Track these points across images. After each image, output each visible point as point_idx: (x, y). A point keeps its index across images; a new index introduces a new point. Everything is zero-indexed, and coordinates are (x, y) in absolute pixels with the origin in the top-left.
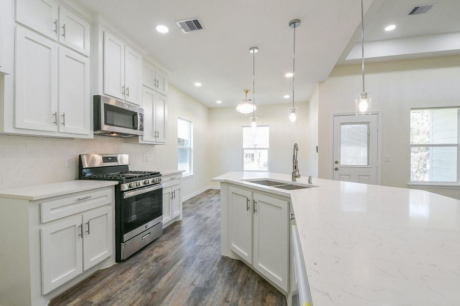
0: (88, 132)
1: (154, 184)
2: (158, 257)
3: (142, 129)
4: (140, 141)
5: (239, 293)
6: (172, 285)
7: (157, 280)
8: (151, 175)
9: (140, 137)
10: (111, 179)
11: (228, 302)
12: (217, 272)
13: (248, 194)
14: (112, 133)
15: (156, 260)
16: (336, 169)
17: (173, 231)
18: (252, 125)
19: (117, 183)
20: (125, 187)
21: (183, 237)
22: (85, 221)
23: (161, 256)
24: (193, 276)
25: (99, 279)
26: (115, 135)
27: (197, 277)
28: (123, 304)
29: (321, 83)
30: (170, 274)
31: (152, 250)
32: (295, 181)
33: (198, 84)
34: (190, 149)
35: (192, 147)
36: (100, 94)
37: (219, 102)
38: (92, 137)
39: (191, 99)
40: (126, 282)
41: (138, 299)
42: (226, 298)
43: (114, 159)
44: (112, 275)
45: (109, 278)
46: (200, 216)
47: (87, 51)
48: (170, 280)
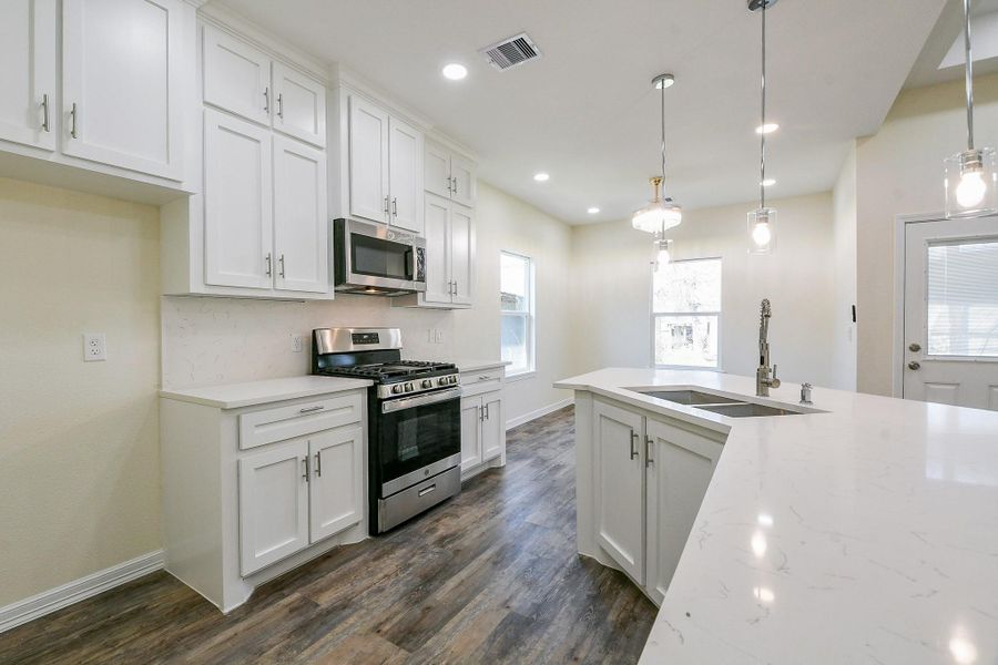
0: (324, 286)
1: (442, 387)
2: (445, 538)
3: (422, 279)
4: (421, 303)
5: (606, 646)
6: (463, 599)
7: (436, 583)
8: (438, 369)
9: (420, 295)
10: (361, 376)
11: (576, 659)
12: (562, 589)
13: (635, 421)
14: (368, 288)
15: (441, 541)
16: (914, 367)
17: (482, 488)
18: (659, 259)
19: (370, 383)
20: (386, 390)
21: (500, 501)
22: (314, 452)
23: (452, 535)
24: (509, 587)
25: (336, 563)
26: (373, 291)
27: (518, 591)
28: (369, 618)
29: (862, 139)
30: (463, 574)
31: (437, 521)
32: (766, 395)
33: (542, 177)
34: (529, 316)
35: (533, 313)
36: (345, 215)
37: (593, 211)
38: (332, 296)
39: (530, 209)
40: (381, 575)
41: (396, 613)
42: (574, 650)
43: (374, 338)
44: (360, 559)
45: (353, 563)
46: (544, 461)
47: (321, 139)
48: (463, 588)
